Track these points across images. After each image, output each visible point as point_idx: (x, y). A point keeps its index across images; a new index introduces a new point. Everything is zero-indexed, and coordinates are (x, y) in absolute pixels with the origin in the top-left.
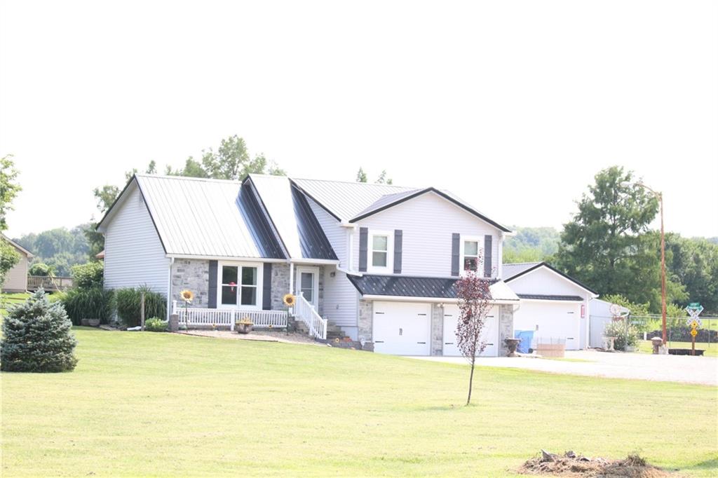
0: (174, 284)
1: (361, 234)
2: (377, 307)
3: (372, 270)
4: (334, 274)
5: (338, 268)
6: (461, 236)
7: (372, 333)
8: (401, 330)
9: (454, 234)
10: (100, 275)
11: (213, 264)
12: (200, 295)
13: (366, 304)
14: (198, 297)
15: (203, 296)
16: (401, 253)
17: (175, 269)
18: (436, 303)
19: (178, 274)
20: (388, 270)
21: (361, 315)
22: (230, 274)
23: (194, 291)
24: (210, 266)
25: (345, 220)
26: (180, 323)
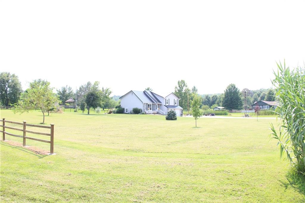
0: (143, 107)
3: (167, 105)
4: (161, 105)
9: (174, 99)
10: (120, 105)
11: (147, 104)
15: (146, 109)
16: (169, 102)
17: (143, 105)
18: (174, 109)
22: (149, 105)
25: (164, 98)
26: (147, 113)
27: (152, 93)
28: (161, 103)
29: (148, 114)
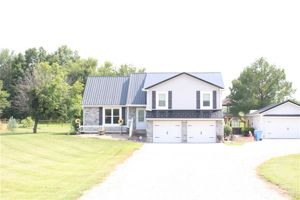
1: (153, 93)
2: (155, 123)
3: (158, 108)
6: (200, 92)
7: (152, 134)
8: (167, 132)
9: (197, 91)
12: (96, 121)
13: (150, 122)
14: (95, 121)
15: (97, 121)
16: (172, 100)
19: (87, 113)
20: (166, 108)
21: (147, 126)
22: (108, 112)
23: (93, 119)
24: (100, 109)
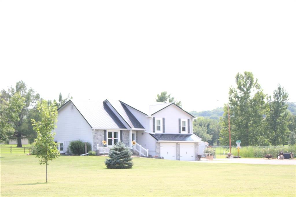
0: (94, 139)
2: (161, 145)
3: (157, 132)
4: (143, 134)
5: (145, 131)
6: (181, 119)
7: (160, 154)
8: (168, 153)
9: (179, 119)
11: (105, 131)
13: (158, 144)
14: (101, 143)
16: (165, 126)
17: (94, 133)
18: (177, 143)
19: (95, 135)
20: (161, 132)
21: (157, 148)
22: (110, 134)
23: (100, 141)
25: (149, 115)
26: (100, 152)
27: (124, 105)
28: (143, 128)
29: (102, 154)
